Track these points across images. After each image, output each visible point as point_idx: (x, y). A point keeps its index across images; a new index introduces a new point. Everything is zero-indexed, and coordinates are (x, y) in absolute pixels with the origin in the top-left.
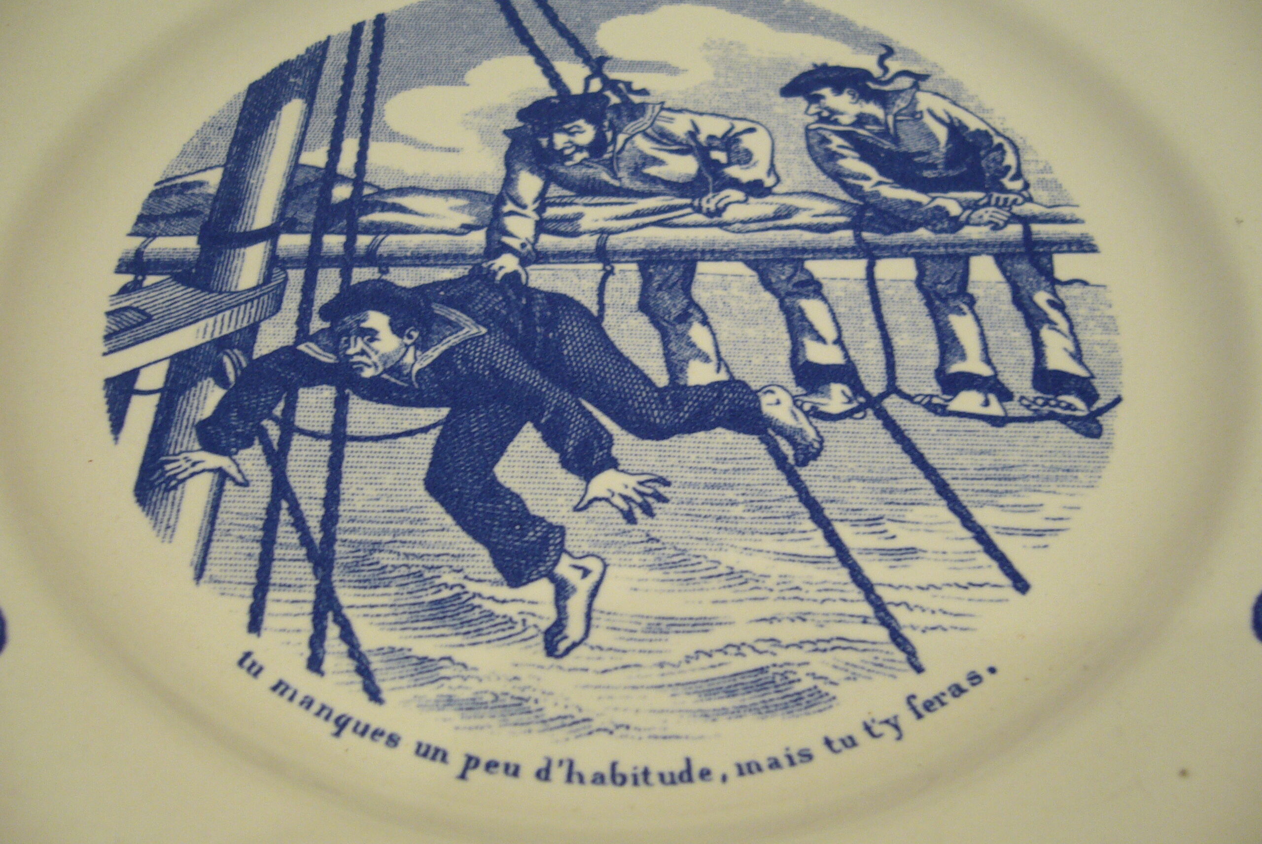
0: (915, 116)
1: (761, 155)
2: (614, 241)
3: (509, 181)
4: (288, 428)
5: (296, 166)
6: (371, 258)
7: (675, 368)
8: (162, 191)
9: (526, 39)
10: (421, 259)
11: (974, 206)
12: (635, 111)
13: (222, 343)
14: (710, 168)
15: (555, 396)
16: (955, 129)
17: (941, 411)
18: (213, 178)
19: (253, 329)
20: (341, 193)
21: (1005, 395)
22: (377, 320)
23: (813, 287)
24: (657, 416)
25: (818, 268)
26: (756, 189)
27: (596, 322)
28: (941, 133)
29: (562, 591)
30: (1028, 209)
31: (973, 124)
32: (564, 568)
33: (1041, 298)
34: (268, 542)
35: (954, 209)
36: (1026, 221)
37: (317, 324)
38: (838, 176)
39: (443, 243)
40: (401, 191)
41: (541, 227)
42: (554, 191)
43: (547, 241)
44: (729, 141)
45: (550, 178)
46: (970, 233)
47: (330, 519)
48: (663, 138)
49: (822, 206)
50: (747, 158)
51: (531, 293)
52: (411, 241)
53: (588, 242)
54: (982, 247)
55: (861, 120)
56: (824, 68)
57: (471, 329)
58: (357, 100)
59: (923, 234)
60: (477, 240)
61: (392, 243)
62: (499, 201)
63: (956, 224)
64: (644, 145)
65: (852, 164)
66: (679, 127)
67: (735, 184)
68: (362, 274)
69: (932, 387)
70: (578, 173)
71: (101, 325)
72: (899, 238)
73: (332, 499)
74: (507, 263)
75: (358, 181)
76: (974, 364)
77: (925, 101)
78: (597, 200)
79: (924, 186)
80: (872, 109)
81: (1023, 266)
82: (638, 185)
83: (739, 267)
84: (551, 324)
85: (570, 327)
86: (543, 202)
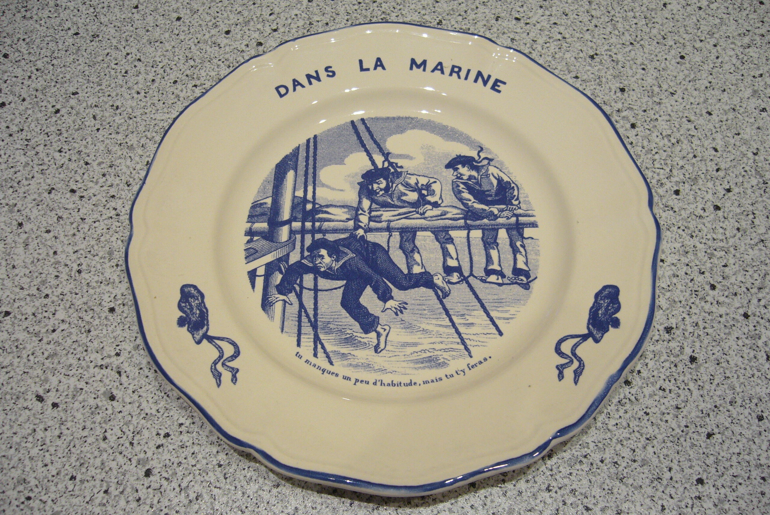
0: (487, 176)
1: (438, 192)
2: (392, 224)
3: (360, 202)
4: (302, 287)
5: (294, 197)
6: (320, 231)
7: (409, 268)
8: (255, 206)
9: (364, 146)
10: (335, 231)
11: (502, 211)
12: (398, 175)
13: (279, 260)
14: (422, 196)
15: (376, 277)
16: (500, 181)
17: (484, 281)
18: (269, 201)
19: (288, 255)
20: (309, 207)
21: (503, 276)
22: (323, 252)
23: (451, 240)
24: (404, 283)
25: (453, 233)
26: (435, 205)
27: (387, 252)
28: (495, 182)
29: (379, 335)
30: (519, 211)
31: (506, 179)
32: (379, 329)
33: (518, 244)
34: (300, 321)
35: (496, 212)
36: (517, 216)
37: (306, 254)
38: (461, 200)
39: (341, 225)
40: (327, 206)
41: (370, 219)
42: (374, 206)
43: (372, 224)
44: (428, 187)
45: (373, 201)
46: (500, 220)
47: (316, 315)
48: (407, 185)
49: (456, 211)
50: (433, 193)
51: (368, 242)
52: (332, 224)
53: (384, 225)
54: (503, 225)
55: (470, 178)
56: (459, 157)
57: (351, 255)
58: (311, 171)
59: (486, 221)
60: (351, 223)
61: (326, 225)
62: (357, 209)
63: (496, 217)
64: (401, 188)
65: (466, 195)
66: (412, 181)
67: (429, 203)
68: (318, 236)
69: (483, 274)
70: (381, 199)
71: (243, 254)
72: (478, 222)
73: (316, 309)
74: (361, 232)
75: (314, 203)
76: (496, 267)
77: (492, 170)
78: (387, 209)
79: (488, 203)
80: (474, 173)
81: (514, 233)
82: (399, 204)
83: (429, 233)
84: (374, 253)
85: (379, 254)
86: (371, 210)
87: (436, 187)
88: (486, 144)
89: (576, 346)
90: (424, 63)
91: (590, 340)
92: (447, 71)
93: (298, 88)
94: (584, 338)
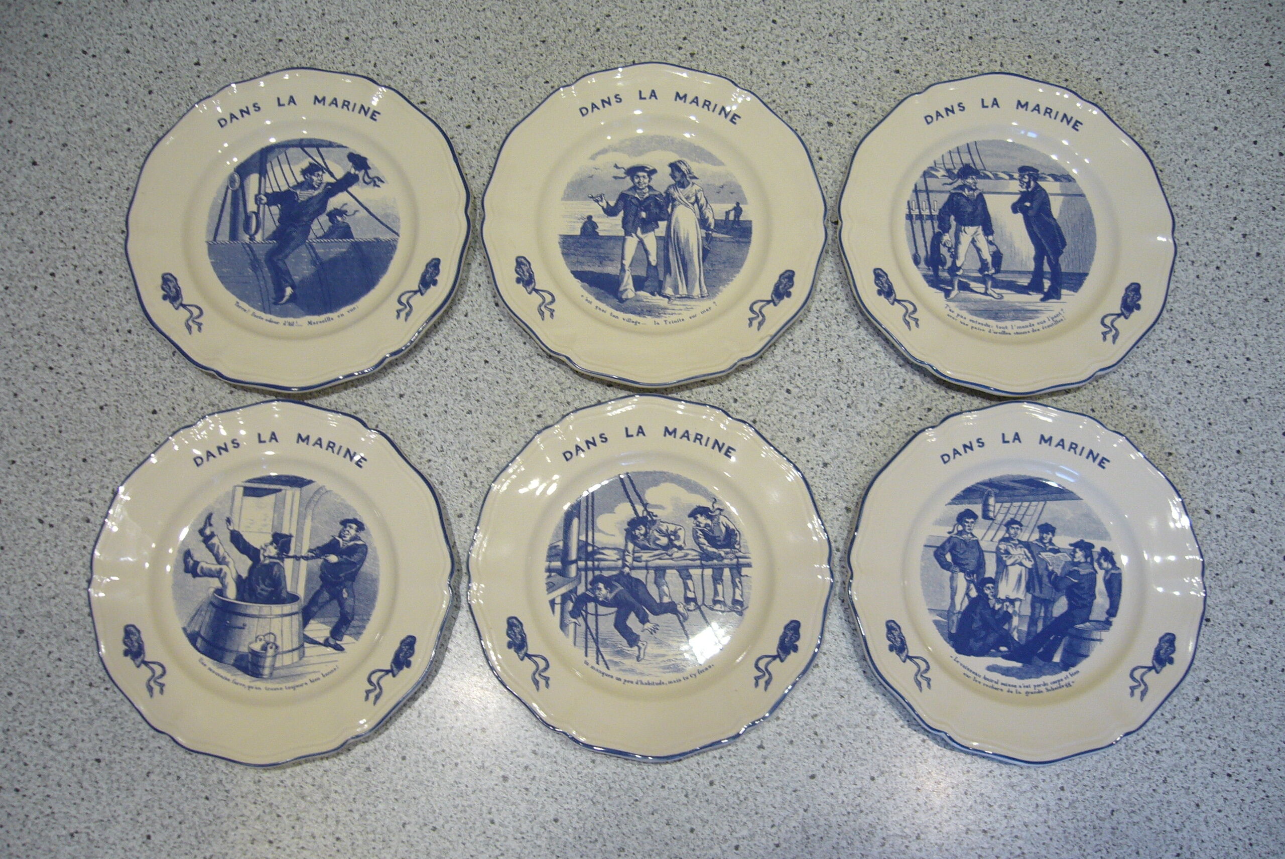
0: (718, 524)
1: (682, 538)
2: (650, 564)
3: (626, 545)
4: (587, 613)
5: (579, 541)
6: (598, 568)
7: (661, 598)
8: (552, 548)
9: (628, 497)
10: (609, 569)
11: (727, 553)
12: (654, 522)
13: (571, 591)
14: (671, 540)
15: (638, 605)
16: (727, 528)
17: (712, 609)
18: (561, 544)
19: (576, 588)
20: (590, 549)
21: (725, 605)
22: (601, 585)
23: (690, 577)
24: (657, 610)
25: (692, 571)
26: (680, 548)
27: (645, 586)
28: (724, 529)
29: (640, 648)
30: (740, 554)
31: (732, 527)
32: (640, 644)
33: (737, 580)
34: (586, 638)
35: (723, 554)
36: (737, 558)
37: (589, 587)
38: (698, 544)
39: (612, 564)
40: (603, 548)
41: (634, 559)
42: (637, 549)
43: (635, 564)
44: (675, 533)
45: (635, 544)
46: (726, 561)
47: (597, 633)
48: (660, 531)
49: (694, 553)
50: (678, 538)
51: (631, 578)
52: (606, 563)
53: (643, 564)
54: (727, 565)
55: (707, 525)
56: (699, 507)
57: (621, 588)
58: (590, 519)
59: (715, 561)
60: (620, 562)
61: (603, 564)
62: (624, 551)
63: (723, 558)
64: (656, 534)
65: (703, 540)
66: (664, 528)
67: (676, 546)
68: (597, 573)
69: (711, 603)
70: (641, 543)
71: (545, 587)
72: (710, 563)
73: (597, 629)
74: (627, 570)
75: (593, 546)
76: (720, 598)
77: (722, 519)
78: (646, 551)
79: (718, 547)
80: (709, 522)
81: (735, 571)
82: (654, 547)
83: (675, 571)
84: (636, 586)
85: (640, 588)
86: (634, 552)
87: (681, 533)
88: (720, 497)
89: (768, 663)
90: (675, 431)
91: (778, 660)
92: (692, 438)
93: (580, 452)
94: (774, 658)
